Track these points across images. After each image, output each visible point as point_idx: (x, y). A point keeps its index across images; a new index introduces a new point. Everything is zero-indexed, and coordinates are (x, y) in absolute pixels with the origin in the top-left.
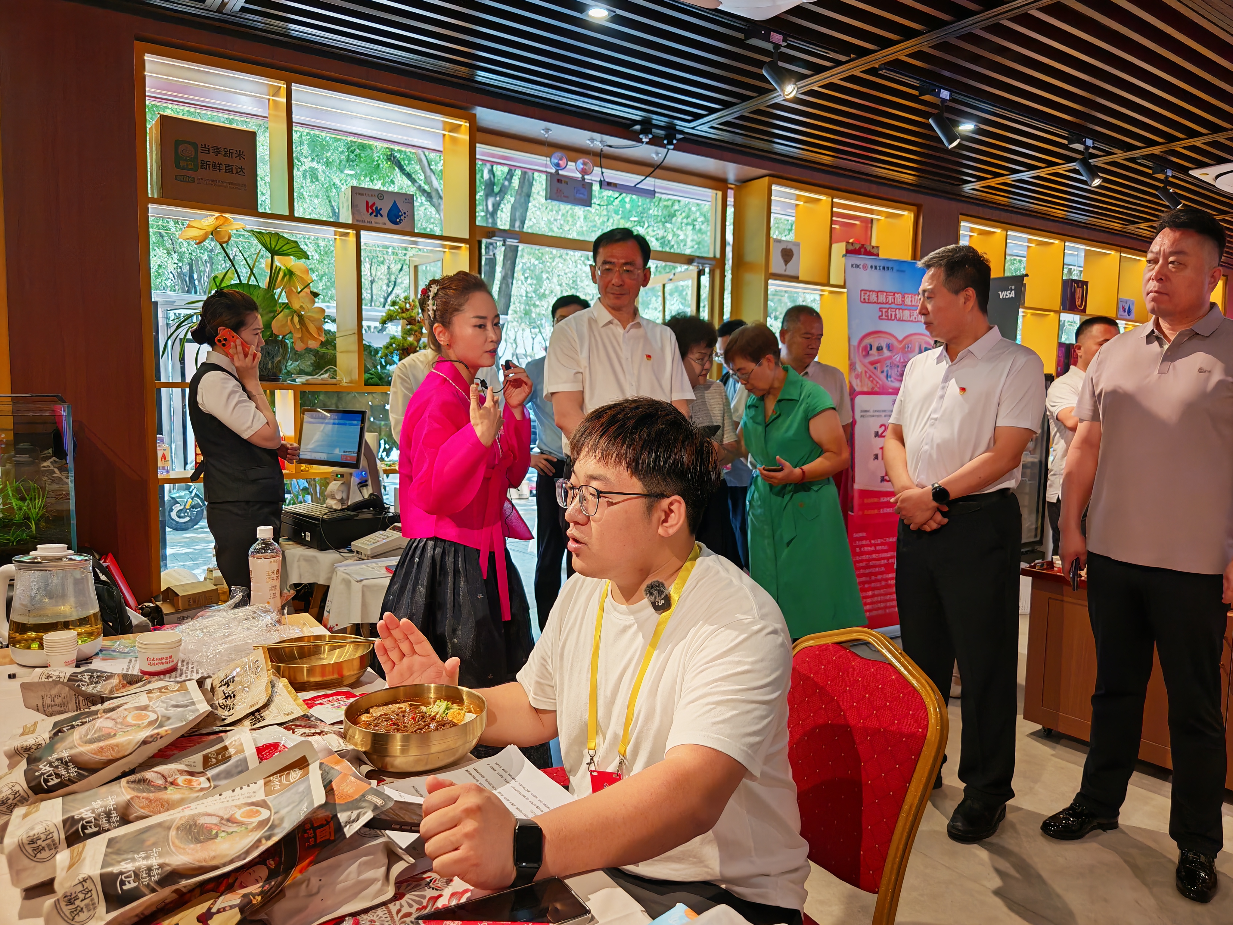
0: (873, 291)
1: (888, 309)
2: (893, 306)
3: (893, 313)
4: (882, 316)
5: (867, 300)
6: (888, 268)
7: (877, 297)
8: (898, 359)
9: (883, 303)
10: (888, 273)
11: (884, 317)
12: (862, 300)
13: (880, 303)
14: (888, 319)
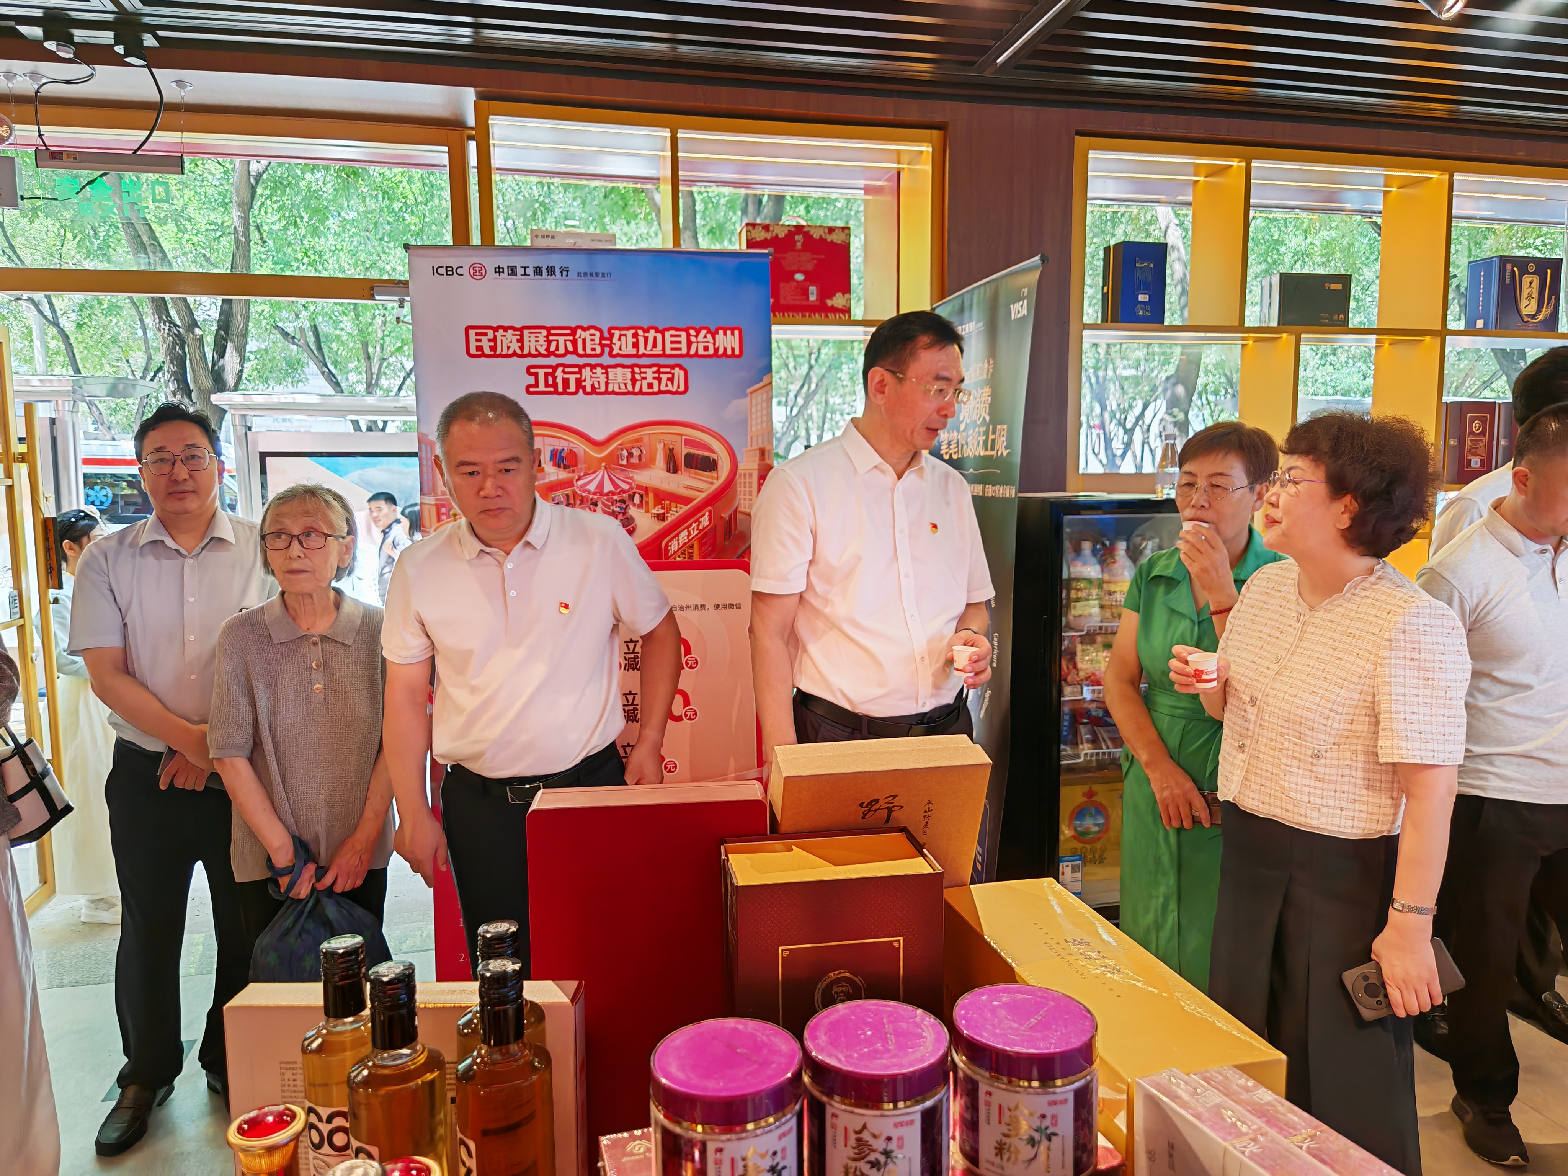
0: (505, 329)
1: (555, 368)
2: (571, 359)
3: (572, 378)
4: (536, 385)
5: (487, 351)
6: (551, 271)
7: (521, 341)
8: (592, 487)
9: (540, 355)
10: (547, 283)
11: (542, 387)
12: (473, 351)
13: (530, 355)
14: (556, 392)
